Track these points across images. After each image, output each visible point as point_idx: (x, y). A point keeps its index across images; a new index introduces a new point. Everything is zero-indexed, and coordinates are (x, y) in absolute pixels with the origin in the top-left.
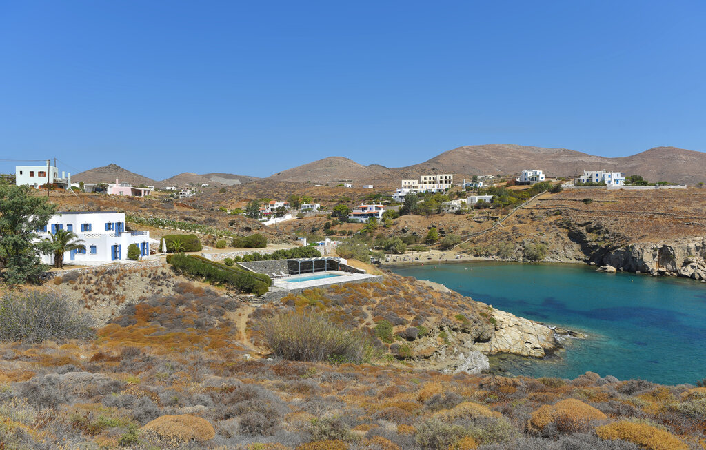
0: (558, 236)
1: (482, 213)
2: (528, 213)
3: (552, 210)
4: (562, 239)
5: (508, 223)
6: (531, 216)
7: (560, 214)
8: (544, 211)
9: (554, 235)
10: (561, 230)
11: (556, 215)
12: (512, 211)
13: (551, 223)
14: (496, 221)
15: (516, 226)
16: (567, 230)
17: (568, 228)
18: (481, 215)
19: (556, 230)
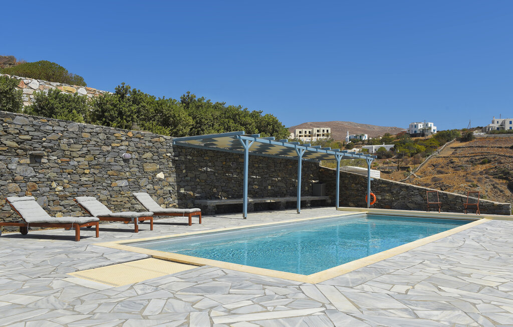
0: (495, 188)
1: (387, 163)
2: (446, 161)
3: (477, 158)
4: (501, 191)
5: (424, 173)
6: (451, 165)
7: (489, 162)
8: (466, 159)
9: (489, 187)
10: (497, 181)
11: (483, 163)
12: (424, 160)
13: (481, 173)
14: (408, 171)
15: (436, 176)
16: (504, 181)
17: (506, 179)
18: (385, 165)
19: (491, 181)
